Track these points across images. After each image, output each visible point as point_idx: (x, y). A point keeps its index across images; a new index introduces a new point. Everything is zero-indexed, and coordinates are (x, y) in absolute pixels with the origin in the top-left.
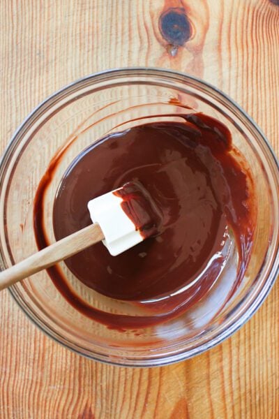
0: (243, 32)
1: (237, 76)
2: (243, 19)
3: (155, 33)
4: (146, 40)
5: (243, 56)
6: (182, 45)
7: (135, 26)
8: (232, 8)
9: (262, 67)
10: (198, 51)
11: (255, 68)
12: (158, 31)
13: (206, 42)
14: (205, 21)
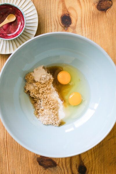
0: (89, 21)
1: (88, 36)
2: (89, 16)
3: (60, 23)
4: (57, 25)
5: (90, 29)
6: (69, 26)
7: (53, 21)
8: (85, 13)
9: (96, 32)
10: (74, 28)
11: (94, 32)
12: (60, 22)
13: (77, 25)
14: (76, 18)
